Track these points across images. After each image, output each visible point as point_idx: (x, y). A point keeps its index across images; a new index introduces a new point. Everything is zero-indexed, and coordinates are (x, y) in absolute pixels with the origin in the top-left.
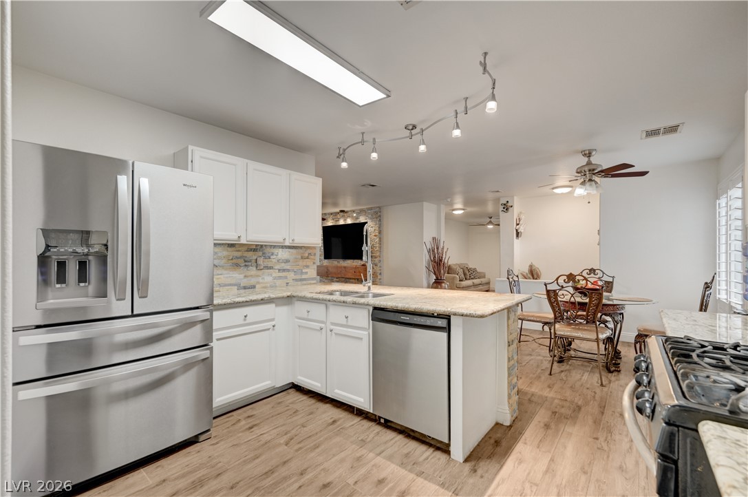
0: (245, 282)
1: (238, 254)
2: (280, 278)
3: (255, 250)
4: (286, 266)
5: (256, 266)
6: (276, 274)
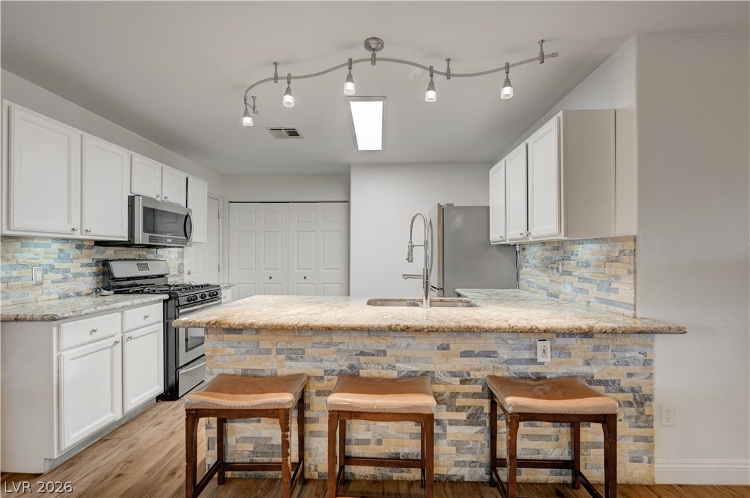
0: (552, 288)
1: (547, 254)
2: (581, 291)
3: (557, 249)
4: (587, 273)
5: (558, 269)
6: (577, 284)
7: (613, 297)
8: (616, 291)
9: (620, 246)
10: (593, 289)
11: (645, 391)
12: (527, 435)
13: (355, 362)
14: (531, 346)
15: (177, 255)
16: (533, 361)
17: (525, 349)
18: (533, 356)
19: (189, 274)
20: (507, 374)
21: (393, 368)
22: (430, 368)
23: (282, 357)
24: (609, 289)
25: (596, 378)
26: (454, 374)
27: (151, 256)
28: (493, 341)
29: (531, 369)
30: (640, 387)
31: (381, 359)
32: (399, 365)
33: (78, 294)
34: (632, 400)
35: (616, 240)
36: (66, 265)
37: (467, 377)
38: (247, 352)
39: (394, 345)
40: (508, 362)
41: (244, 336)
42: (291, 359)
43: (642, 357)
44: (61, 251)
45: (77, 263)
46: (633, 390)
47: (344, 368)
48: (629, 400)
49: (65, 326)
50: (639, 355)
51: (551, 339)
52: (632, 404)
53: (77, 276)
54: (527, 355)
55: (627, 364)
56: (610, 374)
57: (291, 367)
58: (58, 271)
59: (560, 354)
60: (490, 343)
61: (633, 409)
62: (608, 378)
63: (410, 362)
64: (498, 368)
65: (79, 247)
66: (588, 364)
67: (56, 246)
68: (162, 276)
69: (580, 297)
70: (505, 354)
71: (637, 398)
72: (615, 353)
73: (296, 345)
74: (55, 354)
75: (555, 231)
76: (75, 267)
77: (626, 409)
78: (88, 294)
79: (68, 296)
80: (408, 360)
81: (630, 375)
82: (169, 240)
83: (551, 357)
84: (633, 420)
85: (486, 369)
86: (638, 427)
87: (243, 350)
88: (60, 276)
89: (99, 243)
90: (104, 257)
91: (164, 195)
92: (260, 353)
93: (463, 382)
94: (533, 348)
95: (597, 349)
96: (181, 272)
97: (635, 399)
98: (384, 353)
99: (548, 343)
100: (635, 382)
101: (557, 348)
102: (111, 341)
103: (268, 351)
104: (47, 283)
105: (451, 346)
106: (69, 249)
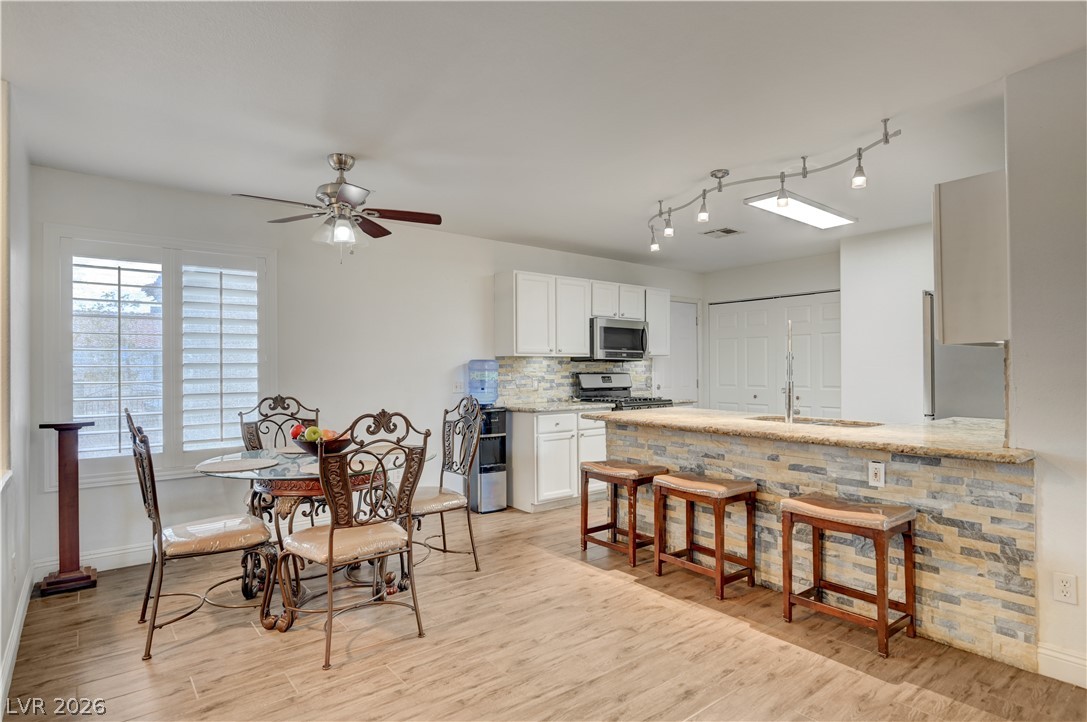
11: (1021, 544)
12: (860, 565)
14: (862, 467)
15: (644, 369)
17: (856, 470)
18: (864, 478)
19: (659, 388)
20: (836, 494)
23: (651, 452)
25: (944, 515)
26: (784, 486)
27: (617, 370)
28: (822, 457)
30: (1014, 539)
33: (560, 400)
34: (998, 553)
36: (552, 377)
37: (796, 491)
38: (630, 445)
39: (731, 451)
40: (837, 481)
41: (629, 432)
42: (657, 454)
43: (1014, 499)
44: (549, 366)
45: (559, 375)
46: (1001, 542)
47: (693, 466)
48: (993, 551)
49: (541, 417)
50: (1010, 496)
51: (887, 462)
52: (999, 558)
53: (559, 385)
55: (990, 504)
56: (965, 515)
57: (657, 461)
58: (547, 381)
59: (898, 480)
60: (817, 458)
61: (999, 565)
62: (964, 519)
63: (744, 468)
64: (827, 486)
65: (560, 363)
66: (934, 498)
67: (545, 363)
68: (625, 389)
70: (833, 472)
71: (1008, 551)
72: (973, 489)
73: (660, 443)
74: (536, 435)
76: (557, 378)
77: (989, 562)
78: (567, 401)
79: (553, 401)
81: (994, 520)
82: (625, 355)
83: (886, 482)
84: (1002, 579)
85: (814, 485)
86: (1009, 590)
87: (628, 443)
88: (548, 385)
89: (573, 359)
90: (578, 371)
91: (621, 312)
92: (637, 447)
93: (792, 495)
95: (947, 480)
96: (649, 387)
97: (1003, 552)
99: (881, 467)
100: (1004, 530)
101: (894, 473)
102: (569, 435)
103: (642, 446)
104: (541, 390)
105: (781, 457)
106: (554, 363)
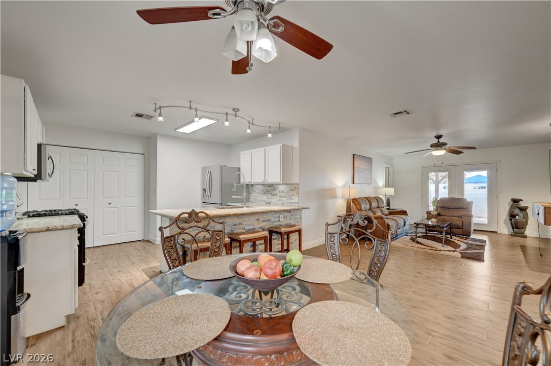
0: (267, 200)
1: (265, 188)
2: (280, 200)
3: (270, 186)
4: (282, 194)
5: (271, 194)
6: (279, 198)
7: (292, 201)
8: (293, 199)
9: (294, 186)
10: (285, 199)
13: (232, 229)
16: (279, 221)
21: (244, 229)
22: (255, 227)
24: (291, 199)
29: (279, 223)
31: (241, 226)
32: (246, 227)
35: (293, 184)
54: (278, 219)
69: (280, 202)
75: (279, 181)
80: (249, 225)
94: (279, 217)
98: (242, 224)
